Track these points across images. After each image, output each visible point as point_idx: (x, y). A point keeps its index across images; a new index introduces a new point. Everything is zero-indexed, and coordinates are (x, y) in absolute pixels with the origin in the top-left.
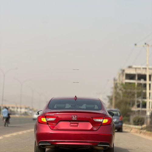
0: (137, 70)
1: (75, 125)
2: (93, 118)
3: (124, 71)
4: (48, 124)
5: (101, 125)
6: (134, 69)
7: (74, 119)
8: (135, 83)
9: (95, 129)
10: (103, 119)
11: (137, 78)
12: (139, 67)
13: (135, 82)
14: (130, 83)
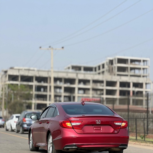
0: (20, 71)
1: (98, 128)
2: (114, 122)
3: (6, 72)
4: (73, 128)
5: (120, 129)
6: (18, 71)
7: (98, 123)
8: (17, 85)
9: (116, 132)
10: (122, 123)
11: (20, 79)
12: (21, 68)
13: (18, 83)
14: (12, 84)
